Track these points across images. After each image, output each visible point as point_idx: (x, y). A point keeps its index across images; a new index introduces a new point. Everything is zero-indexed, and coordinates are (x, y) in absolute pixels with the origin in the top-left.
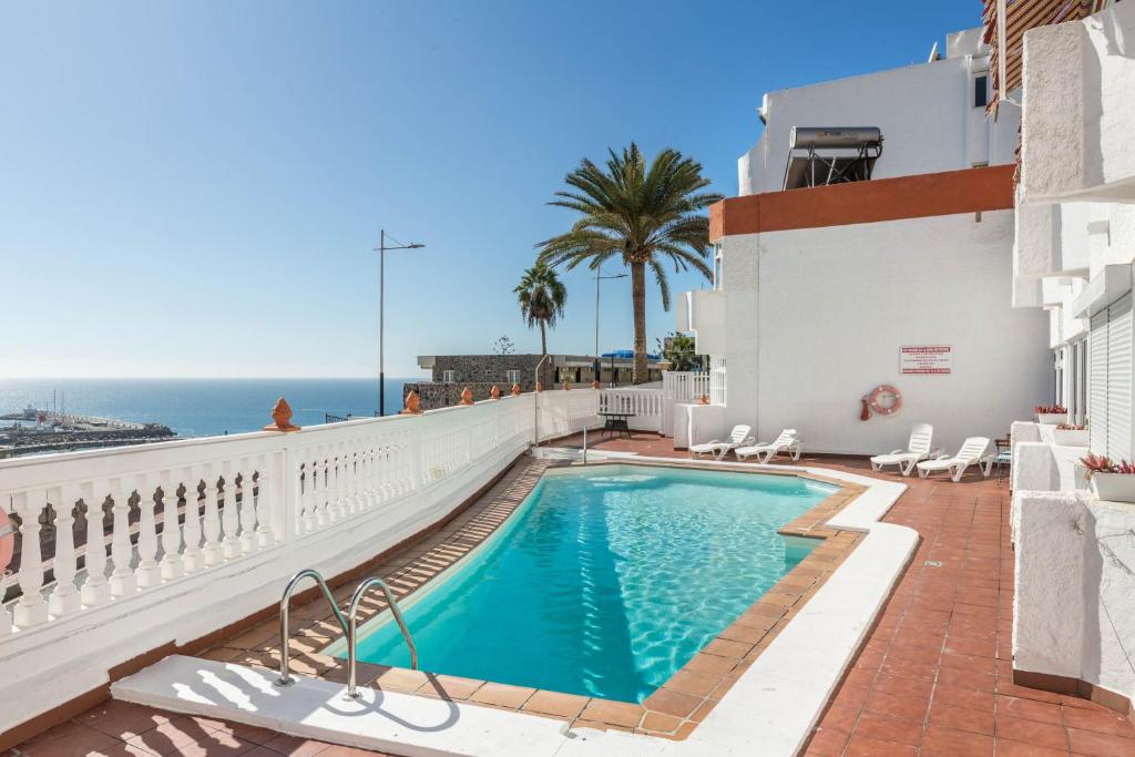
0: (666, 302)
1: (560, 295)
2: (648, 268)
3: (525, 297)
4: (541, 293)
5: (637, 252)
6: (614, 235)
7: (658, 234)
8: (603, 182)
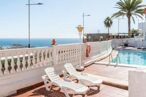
0: (134, 22)
1: (111, 22)
2: (131, 18)
3: (105, 23)
4: (108, 22)
5: (129, 15)
6: (125, 12)
7: (133, 12)
8: (123, 4)
